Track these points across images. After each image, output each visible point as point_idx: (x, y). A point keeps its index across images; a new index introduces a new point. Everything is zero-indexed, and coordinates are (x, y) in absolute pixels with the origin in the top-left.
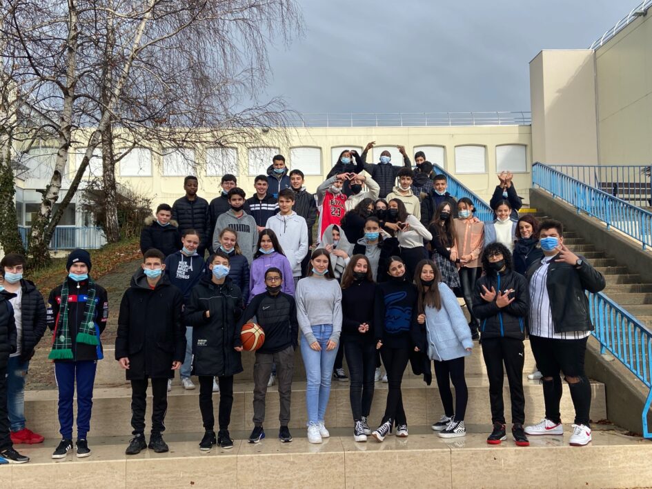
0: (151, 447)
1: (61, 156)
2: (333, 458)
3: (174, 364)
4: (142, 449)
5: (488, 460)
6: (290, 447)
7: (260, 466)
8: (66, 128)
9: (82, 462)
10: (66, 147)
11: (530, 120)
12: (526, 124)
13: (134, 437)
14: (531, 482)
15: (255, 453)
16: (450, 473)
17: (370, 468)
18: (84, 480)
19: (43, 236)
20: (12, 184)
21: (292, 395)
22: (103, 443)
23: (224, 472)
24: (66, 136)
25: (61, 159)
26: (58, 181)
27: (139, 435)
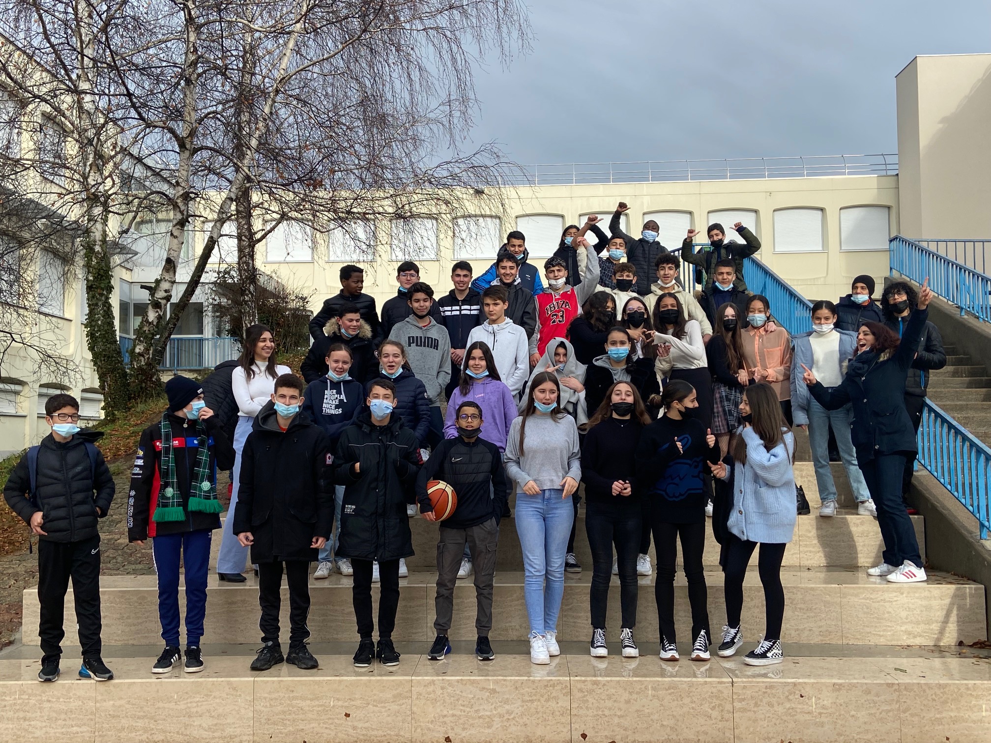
0: (290, 661)
1: (176, 237)
2: (554, 686)
3: (314, 540)
4: (276, 663)
5: (790, 697)
6: (490, 668)
7: (446, 695)
8: (182, 195)
9: (192, 680)
10: (182, 223)
11: (896, 167)
12: (890, 173)
13: (264, 645)
14: (858, 733)
15: (438, 675)
16: (731, 715)
17: (609, 704)
18: (195, 705)
19: (151, 352)
20: (109, 277)
21: (494, 591)
22: (224, 653)
23: (392, 702)
24: (182, 208)
25: (175, 241)
26: (171, 273)
27: (270, 643)
